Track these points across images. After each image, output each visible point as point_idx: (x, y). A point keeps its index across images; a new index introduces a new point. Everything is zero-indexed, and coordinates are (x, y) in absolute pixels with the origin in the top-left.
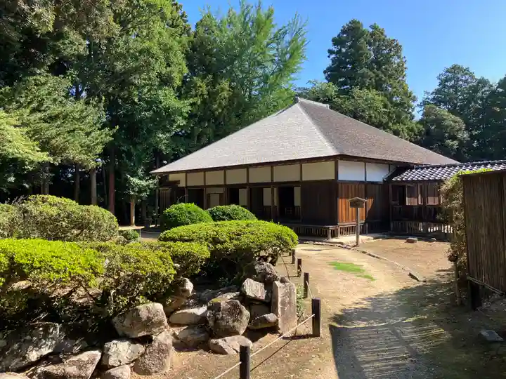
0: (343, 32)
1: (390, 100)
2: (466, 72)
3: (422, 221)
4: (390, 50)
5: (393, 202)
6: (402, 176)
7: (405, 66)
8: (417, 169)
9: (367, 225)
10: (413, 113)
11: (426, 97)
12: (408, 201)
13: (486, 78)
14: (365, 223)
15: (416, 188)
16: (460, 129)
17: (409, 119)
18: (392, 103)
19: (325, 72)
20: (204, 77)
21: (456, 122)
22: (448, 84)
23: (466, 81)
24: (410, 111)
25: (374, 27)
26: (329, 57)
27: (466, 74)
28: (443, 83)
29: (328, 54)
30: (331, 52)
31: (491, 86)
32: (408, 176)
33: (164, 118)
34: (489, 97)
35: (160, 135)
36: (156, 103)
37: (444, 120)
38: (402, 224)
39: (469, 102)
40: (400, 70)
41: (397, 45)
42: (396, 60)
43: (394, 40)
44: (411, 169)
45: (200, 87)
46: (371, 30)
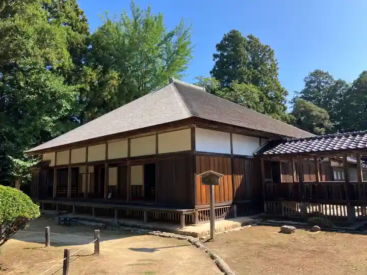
0: (225, 39)
1: (266, 94)
2: (326, 75)
3: (299, 200)
4: (264, 54)
5: (266, 180)
6: (275, 149)
7: (277, 67)
8: (290, 142)
9: (235, 207)
10: (285, 105)
11: (295, 96)
12: (283, 179)
13: (342, 80)
14: (233, 203)
15: (290, 164)
16: (325, 119)
17: (282, 110)
18: (267, 96)
19: (211, 72)
20: (95, 68)
21: (321, 113)
22: (312, 85)
23: (327, 83)
24: (283, 103)
25: (250, 37)
26: (214, 60)
27: (327, 77)
28: (308, 84)
29: (213, 58)
30: (215, 56)
31: (347, 86)
32: (280, 149)
33: (49, 101)
34: (346, 94)
35: (46, 118)
36: (42, 87)
37: (312, 111)
38: (276, 204)
39: (331, 99)
40: (273, 70)
41: (269, 49)
42: (269, 62)
43: (267, 46)
44: (284, 142)
45: (91, 75)
46: (248, 39)
